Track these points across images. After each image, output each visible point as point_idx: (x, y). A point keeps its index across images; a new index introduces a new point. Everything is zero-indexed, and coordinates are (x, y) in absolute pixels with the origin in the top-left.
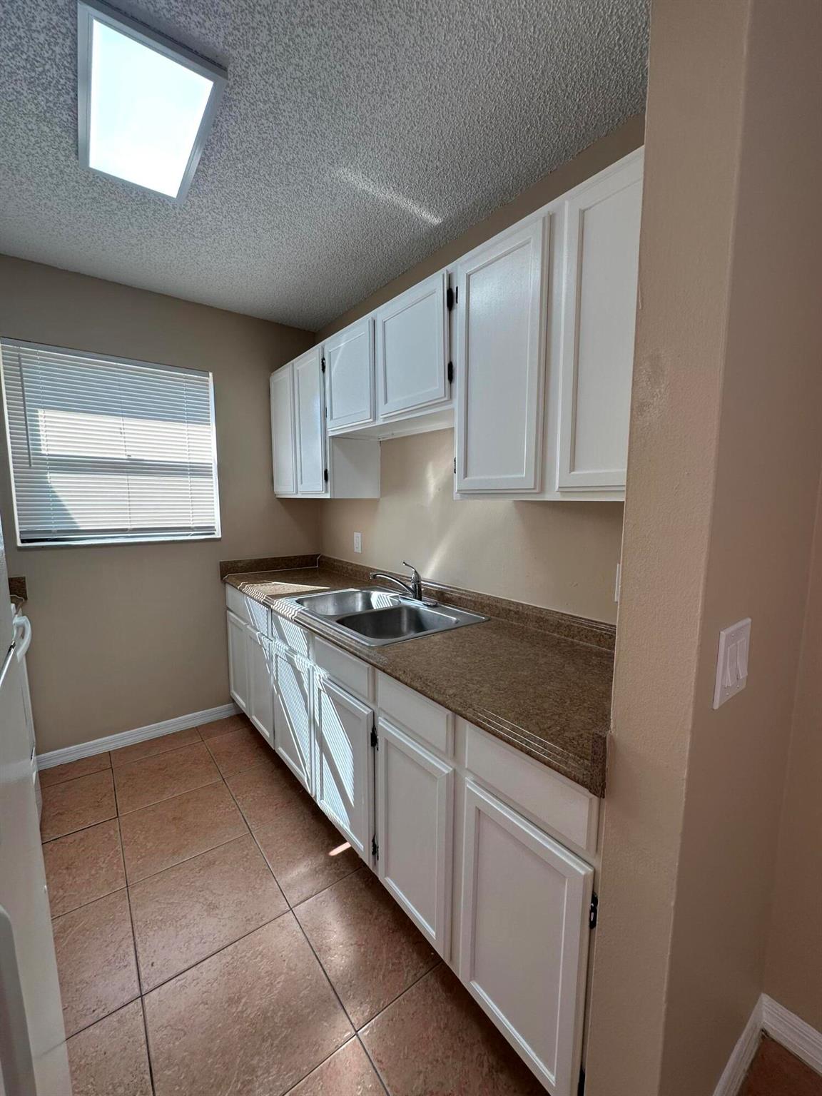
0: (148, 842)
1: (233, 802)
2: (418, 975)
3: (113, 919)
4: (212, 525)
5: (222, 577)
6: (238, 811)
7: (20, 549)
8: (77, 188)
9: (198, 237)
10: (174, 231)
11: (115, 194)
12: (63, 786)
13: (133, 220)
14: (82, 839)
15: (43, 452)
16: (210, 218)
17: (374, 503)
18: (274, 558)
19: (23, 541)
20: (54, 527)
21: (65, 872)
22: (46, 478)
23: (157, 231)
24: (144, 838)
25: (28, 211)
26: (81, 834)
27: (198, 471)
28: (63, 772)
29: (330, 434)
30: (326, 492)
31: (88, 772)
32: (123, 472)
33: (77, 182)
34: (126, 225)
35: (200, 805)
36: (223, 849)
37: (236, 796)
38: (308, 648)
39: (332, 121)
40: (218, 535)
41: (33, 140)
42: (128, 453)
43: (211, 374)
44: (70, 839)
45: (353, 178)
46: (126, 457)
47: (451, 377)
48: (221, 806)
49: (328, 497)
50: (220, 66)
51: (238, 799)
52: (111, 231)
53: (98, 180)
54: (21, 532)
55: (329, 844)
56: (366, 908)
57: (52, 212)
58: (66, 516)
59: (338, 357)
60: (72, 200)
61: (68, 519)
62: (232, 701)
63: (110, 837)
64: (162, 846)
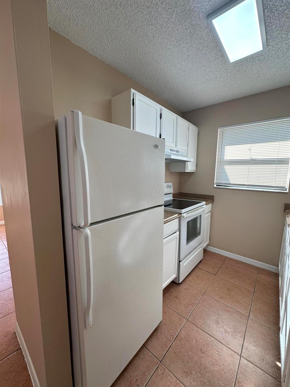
0: (217, 288)
1: (251, 301)
3: (196, 297)
4: (285, 186)
5: (285, 211)
6: (250, 306)
7: (215, 187)
8: (232, 71)
9: (282, 57)
10: (270, 62)
11: (243, 65)
12: (210, 258)
13: (253, 69)
14: (204, 273)
15: (225, 159)
16: (284, 45)
19: (217, 186)
20: (224, 182)
21: (196, 277)
22: (224, 167)
23: (264, 67)
24: (217, 286)
25: (224, 86)
26: (205, 272)
27: (281, 162)
28: (213, 254)
31: (218, 258)
32: (248, 164)
33: (231, 69)
34: (252, 72)
35: (239, 292)
36: (234, 311)
37: (254, 301)
40: (287, 191)
41: (216, 67)
42: (251, 157)
44: (203, 271)
46: (250, 158)
48: (245, 298)
51: (254, 302)
52: (248, 77)
53: (237, 64)
54: (216, 183)
55: (276, 357)
57: (229, 83)
60: (233, 76)
61: (228, 180)
62: (278, 267)
63: (210, 278)
64: (219, 292)
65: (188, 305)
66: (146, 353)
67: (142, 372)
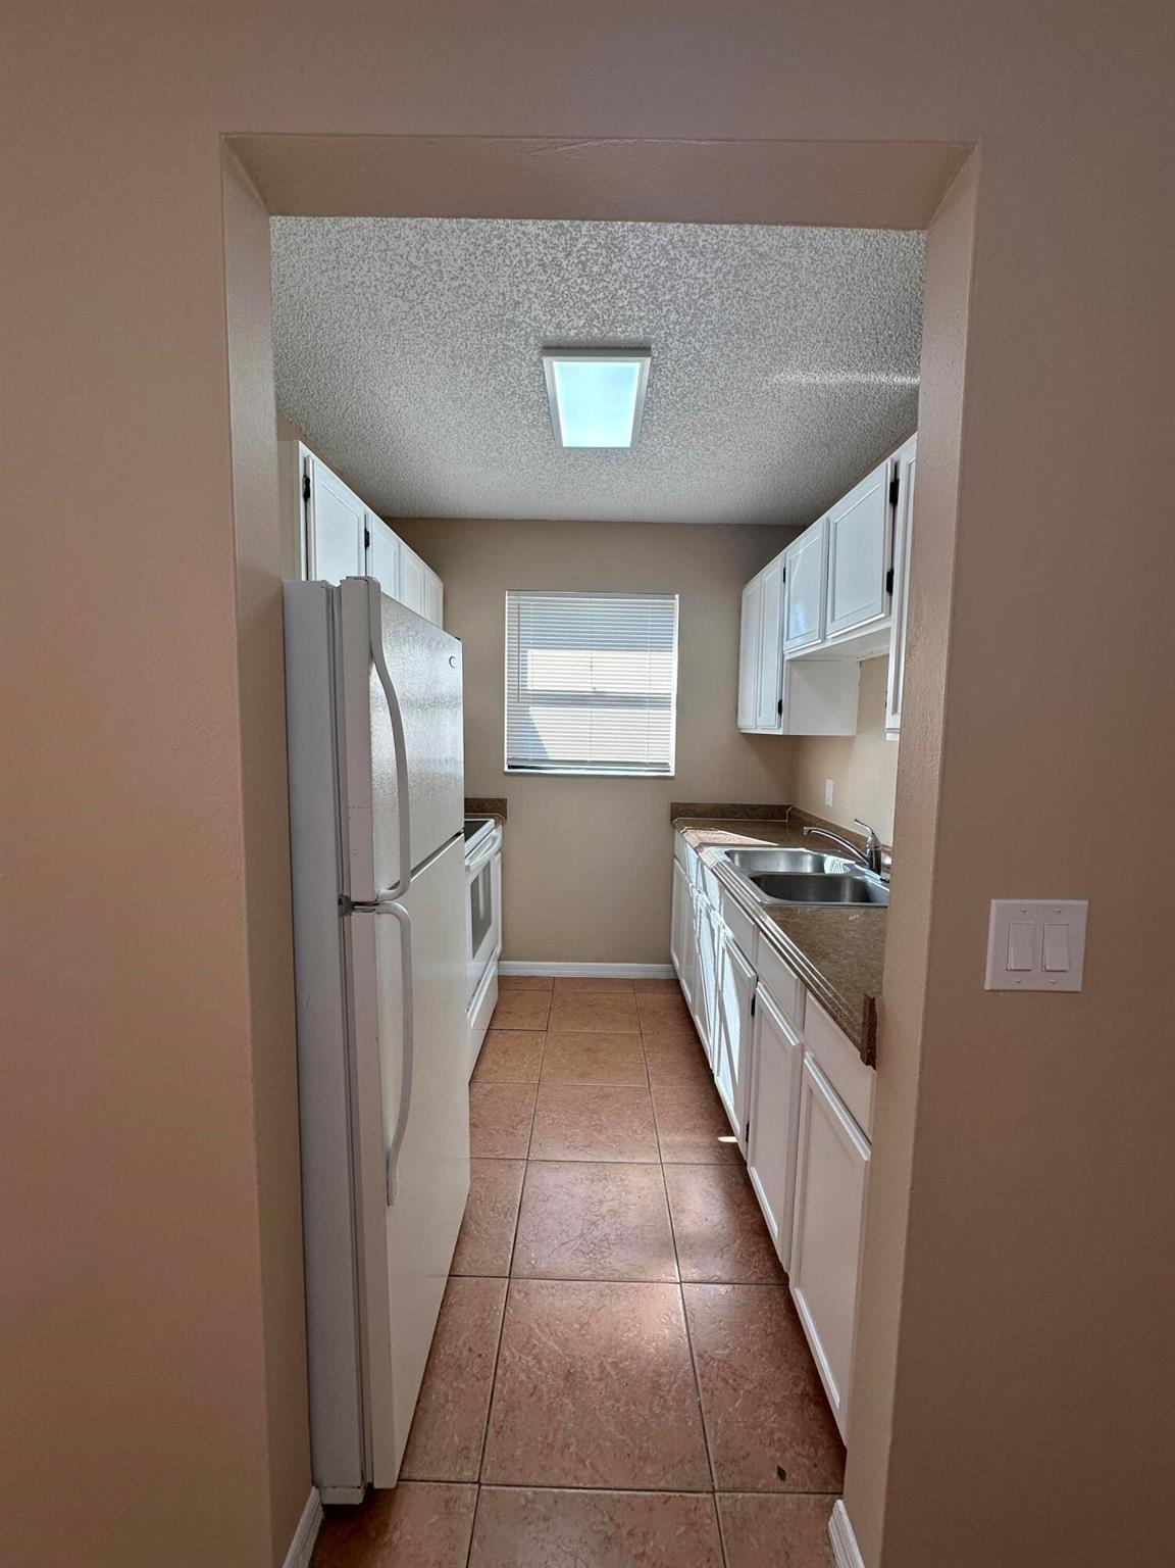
0: (564, 1059)
1: (643, 1056)
2: (764, 1281)
4: (666, 761)
5: (672, 820)
6: (644, 1065)
7: (506, 773)
12: (515, 993)
14: (515, 1036)
15: (528, 688)
16: (664, 451)
17: (847, 742)
18: (733, 805)
19: (509, 767)
20: (531, 756)
21: (501, 1054)
22: (529, 711)
24: (561, 1054)
26: (518, 1033)
27: (658, 702)
29: (786, 658)
30: (780, 726)
31: (535, 988)
32: (588, 704)
35: (612, 1047)
37: (647, 1051)
38: (720, 903)
39: (752, 345)
40: (672, 773)
42: (594, 685)
43: (677, 596)
44: (511, 1033)
45: (793, 377)
46: (590, 689)
47: (890, 589)
48: (631, 1056)
49: (781, 733)
50: (645, 348)
51: (649, 1053)
53: (572, 453)
54: (508, 759)
55: (721, 1130)
56: (736, 1199)
58: (541, 748)
59: (798, 564)
60: (556, 470)
61: (542, 749)
62: (671, 962)
63: (537, 1043)
64: (573, 1066)
65: (513, 1127)
66: (461, 1286)
67: (476, 1326)
